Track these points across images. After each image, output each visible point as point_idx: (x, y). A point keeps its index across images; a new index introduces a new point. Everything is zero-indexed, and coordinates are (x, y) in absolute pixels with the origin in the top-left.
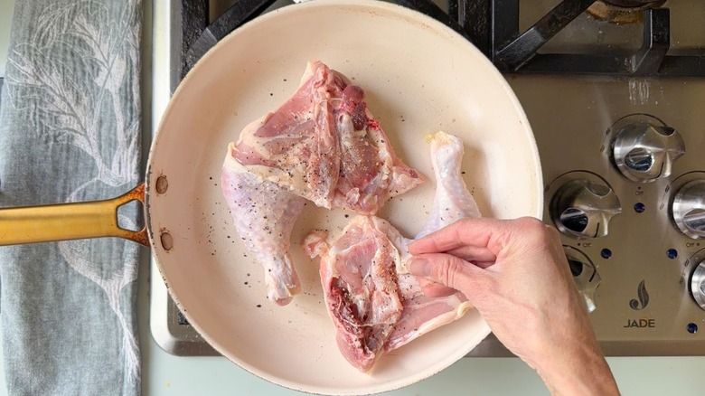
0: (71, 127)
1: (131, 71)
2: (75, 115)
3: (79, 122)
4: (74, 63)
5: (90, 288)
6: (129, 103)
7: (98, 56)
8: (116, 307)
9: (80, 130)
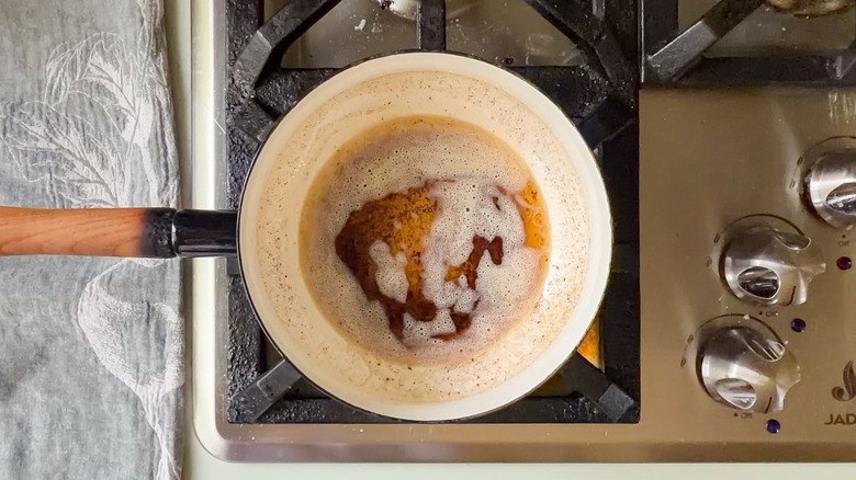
0: (98, 198)
1: (161, 116)
2: (102, 183)
3: (108, 191)
4: (95, 115)
5: (122, 394)
6: (162, 158)
7: (122, 103)
8: (154, 420)
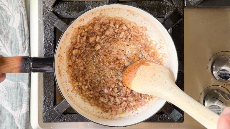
1: (23, 18)
5: (7, 114)
6: (23, 32)
7: (9, 13)
8: (18, 123)
9: (2, 46)
